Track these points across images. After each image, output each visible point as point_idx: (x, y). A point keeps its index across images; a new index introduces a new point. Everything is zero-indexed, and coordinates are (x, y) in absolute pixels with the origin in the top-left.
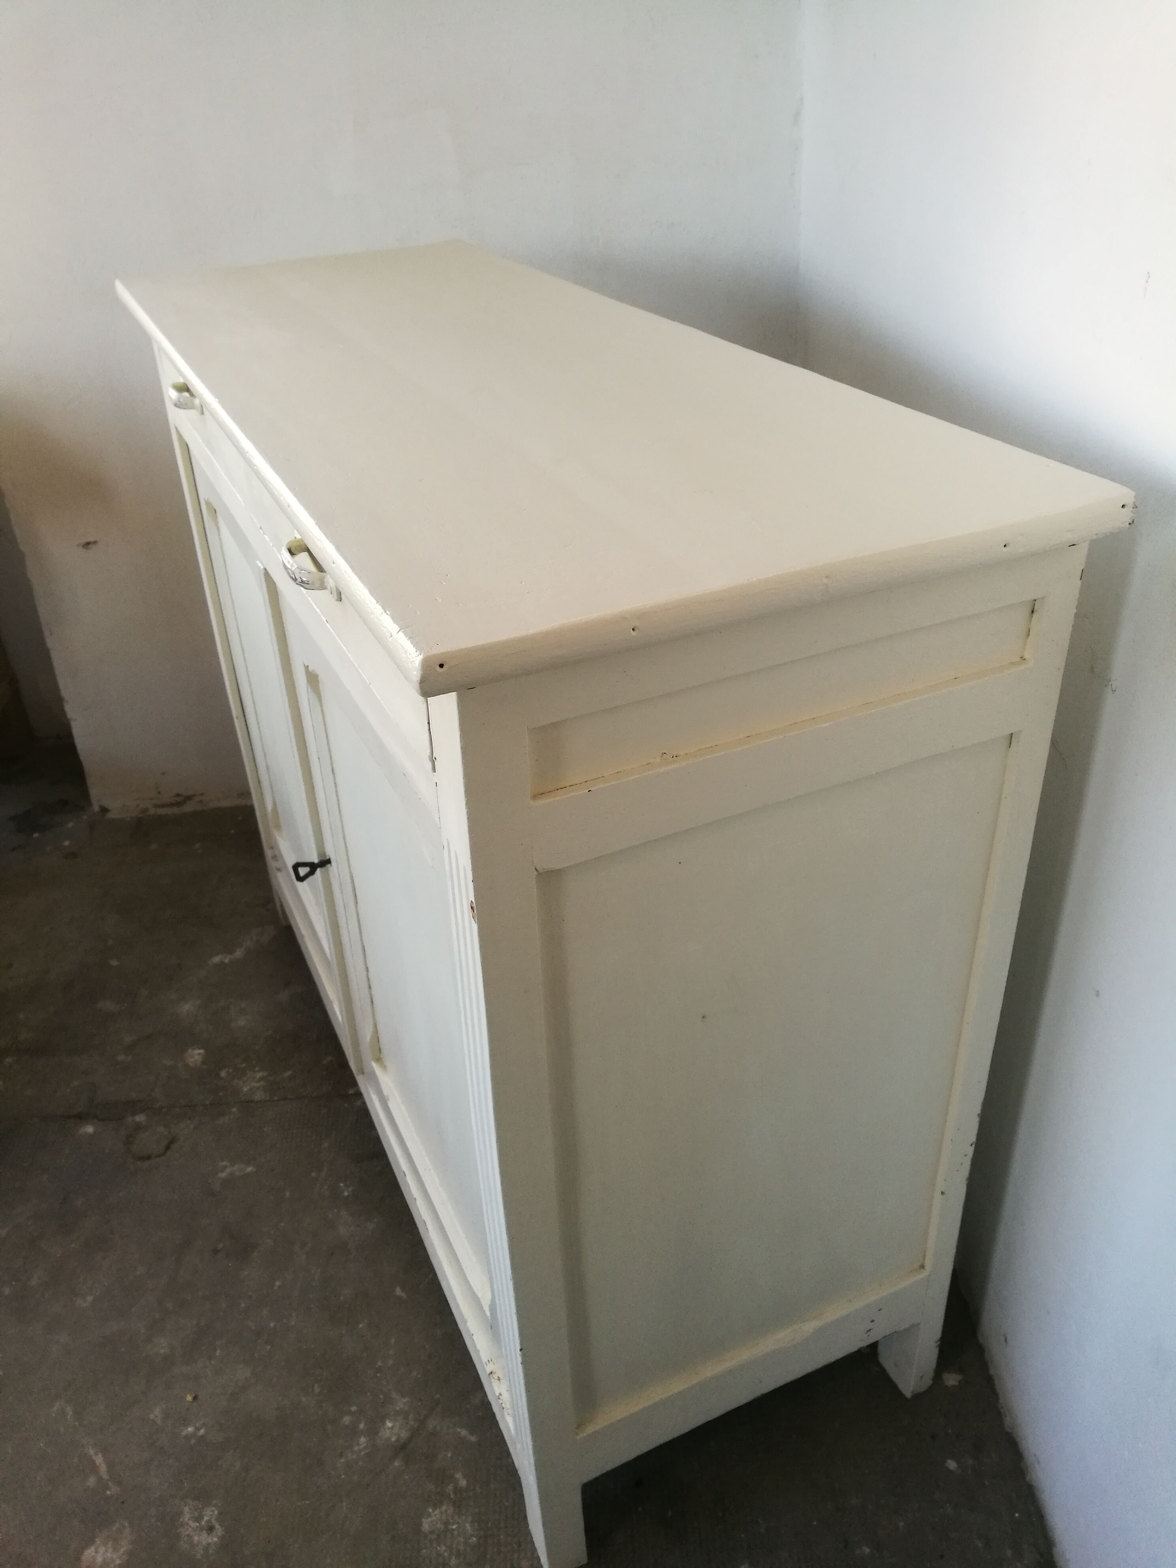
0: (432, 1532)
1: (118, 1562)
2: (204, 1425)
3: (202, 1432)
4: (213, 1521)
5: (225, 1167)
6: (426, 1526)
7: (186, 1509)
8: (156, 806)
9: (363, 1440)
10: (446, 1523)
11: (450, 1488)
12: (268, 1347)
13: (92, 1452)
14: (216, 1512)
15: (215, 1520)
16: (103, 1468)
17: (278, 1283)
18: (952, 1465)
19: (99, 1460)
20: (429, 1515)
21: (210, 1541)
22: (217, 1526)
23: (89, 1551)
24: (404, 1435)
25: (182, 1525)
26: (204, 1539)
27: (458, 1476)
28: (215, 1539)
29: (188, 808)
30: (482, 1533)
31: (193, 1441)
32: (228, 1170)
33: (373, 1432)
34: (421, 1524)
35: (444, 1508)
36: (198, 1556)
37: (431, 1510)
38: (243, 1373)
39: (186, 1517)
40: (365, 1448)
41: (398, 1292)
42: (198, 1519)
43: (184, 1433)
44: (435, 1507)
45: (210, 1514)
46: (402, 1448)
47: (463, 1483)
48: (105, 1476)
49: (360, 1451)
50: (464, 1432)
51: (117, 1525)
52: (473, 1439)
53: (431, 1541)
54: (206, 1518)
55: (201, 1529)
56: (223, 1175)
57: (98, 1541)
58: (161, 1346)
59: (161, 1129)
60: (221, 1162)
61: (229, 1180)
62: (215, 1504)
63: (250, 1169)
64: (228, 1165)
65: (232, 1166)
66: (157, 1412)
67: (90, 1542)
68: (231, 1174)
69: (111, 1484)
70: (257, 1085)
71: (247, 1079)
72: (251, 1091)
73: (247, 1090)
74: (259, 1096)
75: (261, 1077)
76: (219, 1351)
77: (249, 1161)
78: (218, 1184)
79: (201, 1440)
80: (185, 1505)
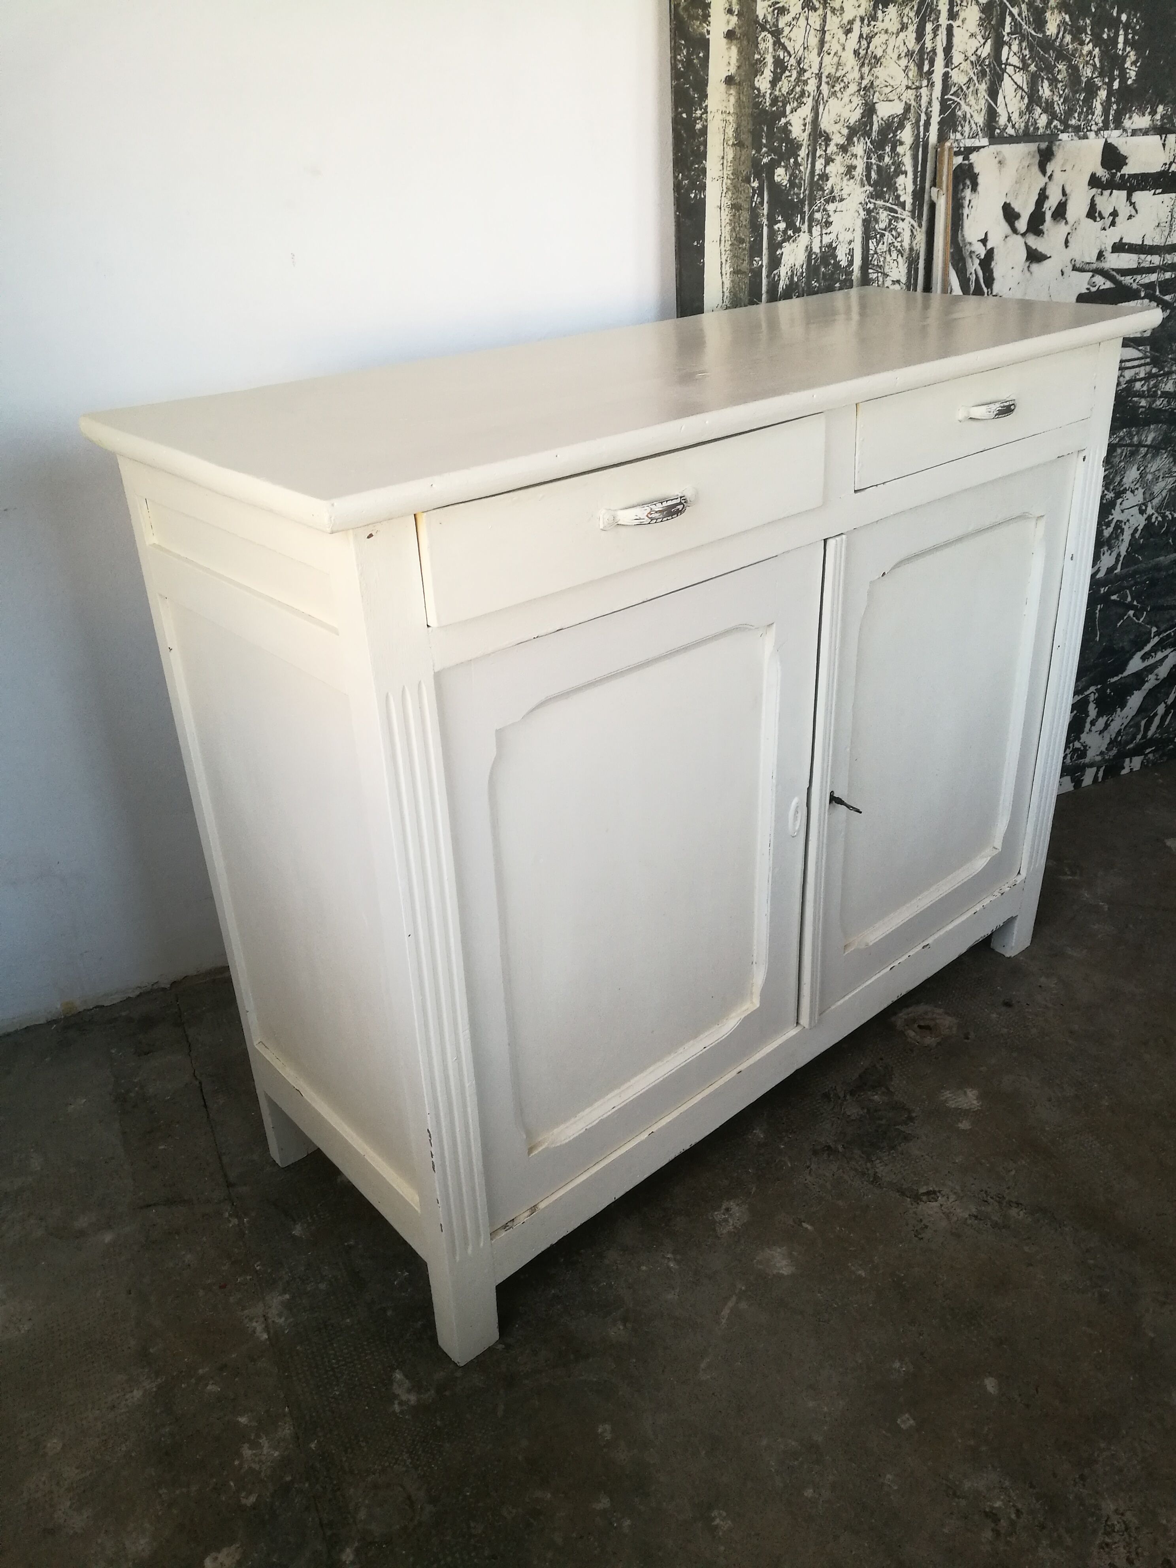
1: (779, 1250)
2: (663, 1257)
4: (722, 1211)
5: (401, 1404)
7: (724, 1232)
13: (724, 1321)
14: (716, 1213)
15: (720, 1211)
16: (731, 1304)
19: (726, 1312)
21: (734, 1206)
22: (724, 1207)
23: (784, 1272)
25: (735, 1228)
26: (735, 1208)
28: (732, 1204)
31: (679, 1257)
32: (404, 1397)
36: (747, 1206)
39: (730, 1228)
42: (726, 1220)
43: (677, 1267)
45: (719, 1216)
48: (734, 1299)
51: (760, 1267)
54: (723, 1217)
55: (731, 1215)
56: (413, 1398)
57: (775, 1272)
58: (617, 1332)
59: (362, 1515)
60: (394, 1412)
61: (417, 1387)
62: (712, 1216)
63: (398, 1375)
64: (396, 1402)
65: (396, 1396)
66: (671, 1296)
67: (780, 1277)
68: (409, 1391)
69: (737, 1291)
70: (266, 1445)
71: (256, 1467)
72: (275, 1449)
73: (276, 1454)
74: (286, 1430)
75: (250, 1448)
76: (602, 1285)
77: (389, 1382)
78: (424, 1398)
79: (675, 1252)
80: (722, 1234)
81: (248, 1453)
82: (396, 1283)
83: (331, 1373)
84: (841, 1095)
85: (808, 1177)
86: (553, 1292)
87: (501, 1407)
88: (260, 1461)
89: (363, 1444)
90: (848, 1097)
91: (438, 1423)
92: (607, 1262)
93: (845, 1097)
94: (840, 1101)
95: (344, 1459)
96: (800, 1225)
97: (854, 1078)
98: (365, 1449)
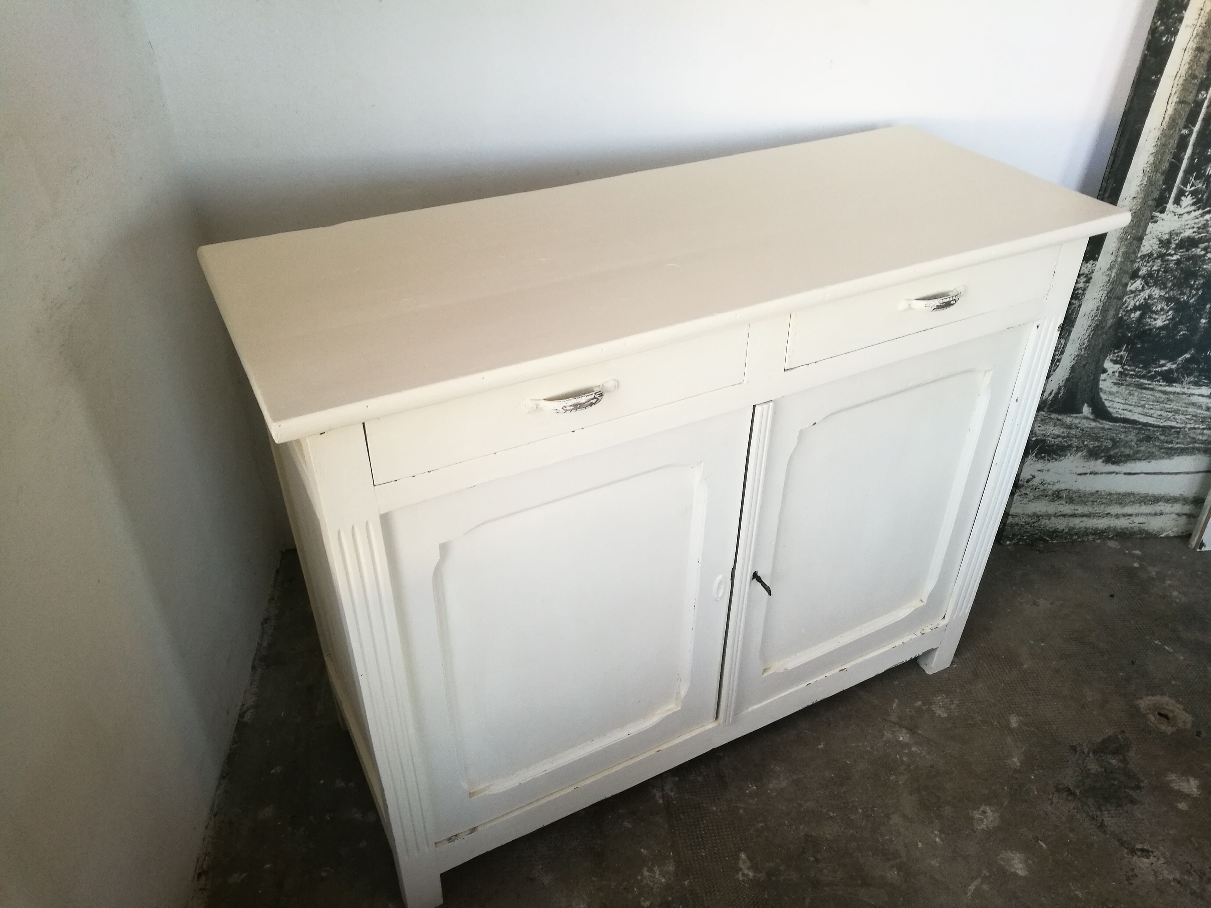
0: (947, 712)
1: (1018, 855)
2: (932, 832)
3: (936, 832)
4: (980, 812)
5: (743, 875)
6: (945, 715)
7: (979, 828)
9: (913, 749)
10: (940, 707)
11: (924, 708)
12: (875, 809)
13: (969, 894)
14: (975, 812)
15: (978, 811)
16: (976, 883)
17: (831, 814)
19: (972, 887)
20: (939, 715)
21: (989, 811)
22: (982, 809)
23: (1019, 873)
24: (904, 731)
25: (988, 828)
26: (989, 813)
27: (916, 705)
28: (988, 808)
30: (939, 693)
31: (943, 836)
32: (746, 871)
33: (907, 745)
34: (945, 717)
35: (934, 709)
36: (999, 814)
37: (937, 714)
38: (896, 819)
39: (983, 826)
40: (918, 748)
41: (821, 746)
42: (982, 820)
43: (941, 842)
44: (935, 713)
45: (977, 815)
46: (912, 731)
47: (920, 703)
48: (979, 879)
49: (919, 750)
50: (895, 705)
51: (1002, 862)
52: (896, 701)
53: (951, 712)
54: (980, 816)
55: (986, 817)
56: (751, 874)
57: (1013, 870)
58: (893, 875)
60: (738, 879)
61: (754, 867)
62: (972, 813)
63: (743, 856)
64: (740, 873)
65: (741, 869)
66: (934, 862)
67: (1015, 874)
68: (749, 869)
69: (982, 875)
70: (658, 873)
71: (651, 884)
72: (664, 877)
73: (663, 880)
74: (671, 867)
75: (648, 871)
76: (886, 838)
77: (737, 858)
78: (760, 876)
79: (941, 831)
80: (977, 829)
81: (646, 873)
82: (747, 792)
83: (701, 839)
84: (1086, 751)
85: (1049, 807)
86: (852, 832)
87: (808, 901)
88: (653, 881)
89: (717, 893)
90: (1091, 755)
91: (766, 896)
92: (891, 822)
93: (1088, 753)
94: (1083, 755)
95: (705, 899)
96: (1037, 841)
97: (1098, 741)
98: (719, 897)
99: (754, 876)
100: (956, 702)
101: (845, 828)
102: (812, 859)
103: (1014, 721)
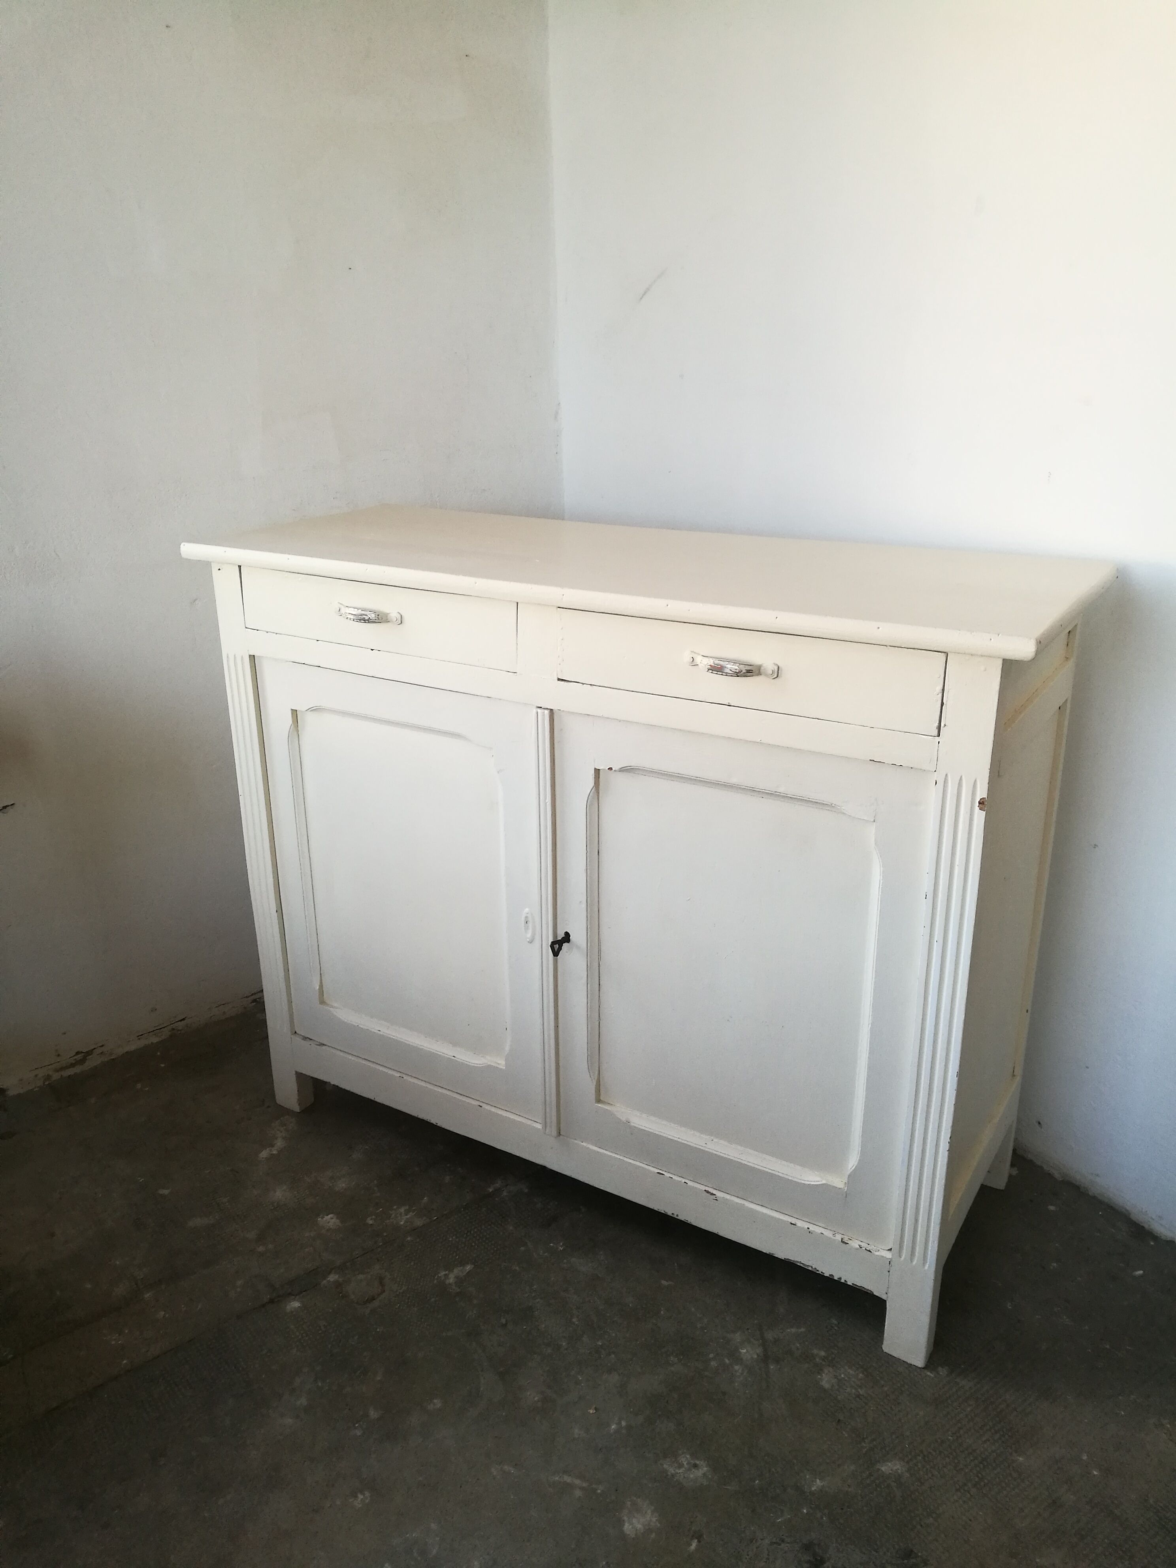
0: (833, 1386)
1: (654, 1519)
2: (621, 1419)
3: (624, 1423)
5: (447, 1275)
6: (827, 1386)
7: (665, 1466)
8: (57, 1071)
9: (737, 1367)
10: (836, 1377)
11: (818, 1360)
12: (613, 1356)
13: (557, 1479)
14: (688, 1456)
15: (692, 1460)
16: (577, 1482)
17: (574, 1320)
18: (1052, 1208)
19: (567, 1479)
20: (822, 1379)
21: (702, 1472)
22: (698, 1462)
23: (626, 1526)
24: (759, 1350)
25: (673, 1475)
26: (699, 1473)
27: (815, 1351)
28: (705, 1469)
29: (93, 1062)
30: (860, 1369)
31: (624, 1431)
32: (451, 1276)
33: (739, 1360)
34: (822, 1386)
35: (826, 1371)
36: (705, 1483)
37: (819, 1377)
38: (613, 1379)
39: (671, 1470)
40: (743, 1370)
41: (665, 1283)
42: (681, 1466)
43: (612, 1431)
44: (820, 1374)
45: (685, 1459)
46: (765, 1358)
47: (823, 1353)
48: (585, 1484)
49: (742, 1374)
50: (793, 1330)
51: (629, 1504)
52: (803, 1330)
53: (838, 1390)
54: (685, 1463)
55: (689, 1470)
56: (451, 1281)
57: (625, 1518)
58: (532, 1397)
59: (361, 1277)
60: (439, 1273)
61: (460, 1281)
62: (683, 1453)
63: (469, 1267)
64: (447, 1272)
65: (451, 1271)
66: (577, 1432)
67: (621, 1522)
68: (457, 1277)
69: (594, 1486)
70: (408, 1217)
71: (393, 1217)
72: (406, 1222)
73: (402, 1223)
74: (419, 1222)
75: (405, 1210)
76: (579, 1377)
77: (462, 1263)
78: (454, 1287)
79: (629, 1427)
80: (662, 1465)
81: (402, 1210)
82: (551, 1245)
83: (466, 1232)
85: (767, 1541)
86: (564, 1344)
88: (397, 1217)
89: (412, 1264)
91: (433, 1300)
92: (606, 1376)
95: (400, 1257)
96: (693, 1538)
98: (408, 1266)
99: (450, 1284)
100: (861, 1392)
101: (564, 1337)
102: (503, 1321)
103: (891, 1467)
